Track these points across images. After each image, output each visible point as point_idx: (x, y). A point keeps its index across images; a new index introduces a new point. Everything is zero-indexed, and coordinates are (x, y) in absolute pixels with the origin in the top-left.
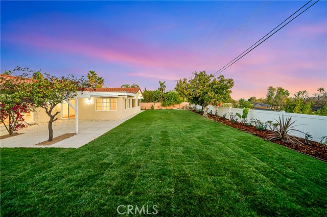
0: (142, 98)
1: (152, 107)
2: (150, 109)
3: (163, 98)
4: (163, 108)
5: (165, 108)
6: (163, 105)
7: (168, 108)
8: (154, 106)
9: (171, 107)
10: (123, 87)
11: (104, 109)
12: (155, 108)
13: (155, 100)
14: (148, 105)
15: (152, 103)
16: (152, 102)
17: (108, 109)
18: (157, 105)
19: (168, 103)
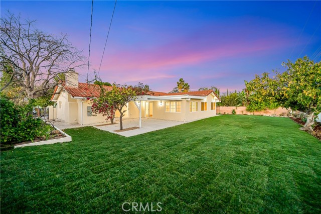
0: (218, 101)
1: (234, 112)
2: (230, 113)
3: (248, 101)
4: (249, 114)
5: (252, 114)
6: (249, 110)
7: (256, 113)
8: (236, 110)
9: (262, 113)
10: (201, 90)
11: (172, 112)
12: (238, 113)
13: (238, 104)
14: (228, 110)
15: (234, 108)
16: (234, 105)
17: (174, 111)
18: (240, 110)
19: (256, 108)
